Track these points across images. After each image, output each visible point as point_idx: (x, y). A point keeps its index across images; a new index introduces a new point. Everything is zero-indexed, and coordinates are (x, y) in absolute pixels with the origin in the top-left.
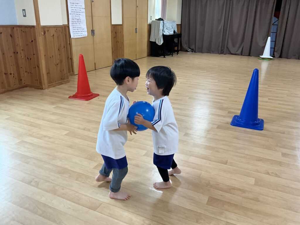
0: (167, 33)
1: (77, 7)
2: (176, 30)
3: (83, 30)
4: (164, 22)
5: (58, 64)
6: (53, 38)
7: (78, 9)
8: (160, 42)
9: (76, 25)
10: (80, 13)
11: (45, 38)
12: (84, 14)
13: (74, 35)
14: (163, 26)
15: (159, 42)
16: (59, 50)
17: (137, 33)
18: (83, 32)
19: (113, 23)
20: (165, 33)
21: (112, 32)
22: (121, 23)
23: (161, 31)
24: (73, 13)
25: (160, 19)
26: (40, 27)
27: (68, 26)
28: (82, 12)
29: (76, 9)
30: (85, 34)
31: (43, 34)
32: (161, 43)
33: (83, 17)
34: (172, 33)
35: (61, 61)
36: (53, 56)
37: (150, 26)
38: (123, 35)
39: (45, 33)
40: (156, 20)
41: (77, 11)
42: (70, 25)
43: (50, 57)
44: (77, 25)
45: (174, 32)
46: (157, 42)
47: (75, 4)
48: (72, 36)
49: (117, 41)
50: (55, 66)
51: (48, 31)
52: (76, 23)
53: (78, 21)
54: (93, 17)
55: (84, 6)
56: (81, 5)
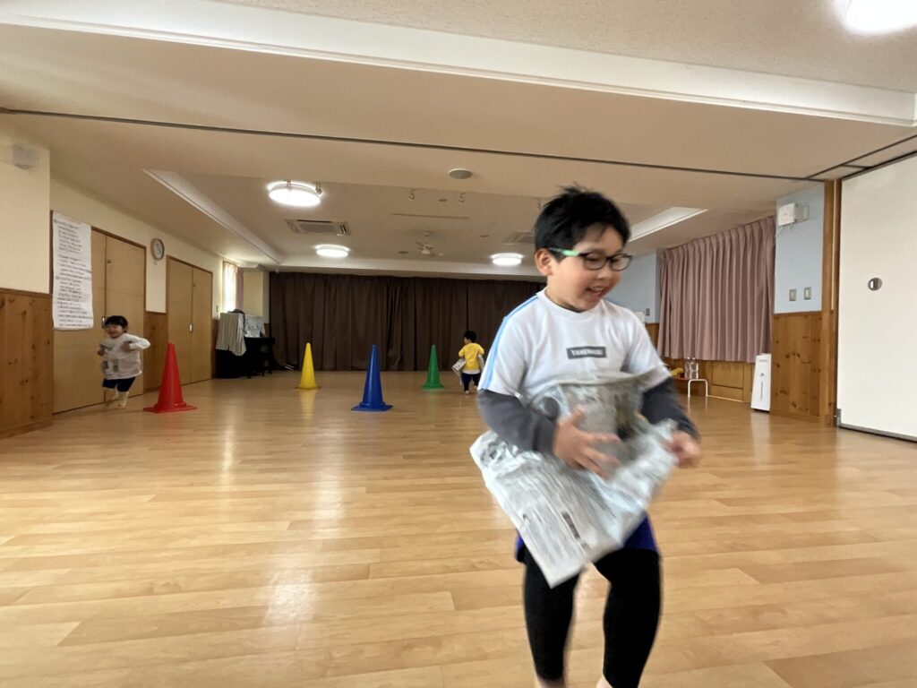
0: (249, 335)
1: (75, 266)
2: (264, 332)
3: (85, 315)
4: (244, 317)
5: (27, 381)
6: (24, 320)
7: (77, 271)
8: (240, 350)
9: (68, 302)
10: (80, 280)
12: (89, 283)
13: (62, 323)
14: (244, 323)
15: (237, 349)
16: (33, 347)
18: (84, 320)
19: (149, 309)
20: (247, 335)
21: (145, 326)
22: (164, 311)
23: (241, 331)
24: (64, 277)
25: (236, 311)
29: (72, 269)
30: (88, 323)
32: (243, 353)
33: (86, 288)
34: (258, 336)
35: (35, 378)
36: (16, 361)
37: (216, 324)
38: (167, 334)
39: (3, 304)
40: (229, 312)
41: (75, 274)
42: (55, 295)
43: (10, 363)
44: (70, 302)
45: (261, 334)
46: (234, 351)
47: (69, 260)
48: (56, 325)
50: (18, 386)
51: (13, 301)
52: (70, 298)
53: (74, 294)
54: (109, 293)
55: (89, 267)
56: (83, 263)
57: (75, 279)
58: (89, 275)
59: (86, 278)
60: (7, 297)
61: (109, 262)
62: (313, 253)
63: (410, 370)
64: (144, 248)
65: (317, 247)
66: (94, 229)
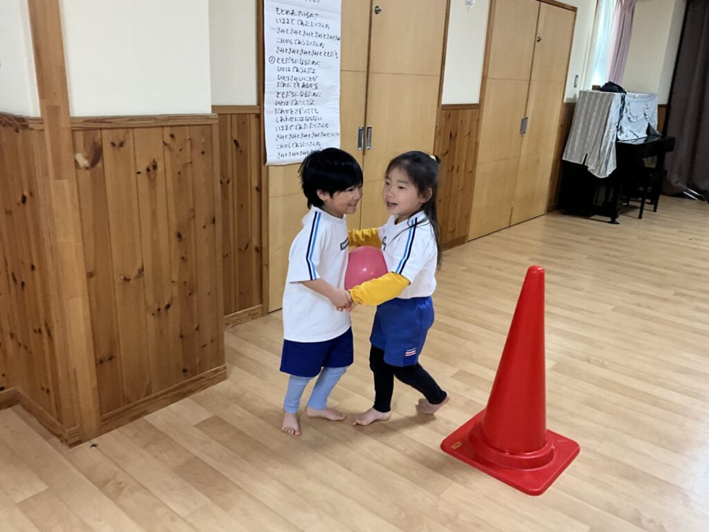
0: (626, 136)
1: (308, 30)
2: (654, 124)
3: (325, 131)
4: (623, 99)
5: (168, 307)
6: (152, 182)
7: (311, 39)
8: (605, 166)
9: (294, 107)
10: (315, 58)
11: (98, 184)
12: (336, 63)
13: (283, 151)
14: (621, 111)
15: (598, 166)
16: (179, 236)
17: (526, 135)
20: (623, 135)
21: (438, 133)
22: (475, 100)
23: (614, 129)
24: (285, 55)
25: (610, 87)
26: (64, 124)
27: (258, 115)
28: (328, 54)
29: (301, 38)
31: (84, 162)
32: (609, 173)
33: (329, 76)
34: (642, 137)
35: (189, 290)
36: (141, 271)
37: (570, 109)
38: (477, 145)
39: (96, 156)
40: (595, 88)
41: (306, 48)
42: (268, 106)
43: (126, 280)
44: (298, 107)
45: (649, 130)
46: (591, 168)
47: (297, 18)
48: (272, 157)
49: (453, 168)
50: (150, 319)
51: (121, 145)
52: (298, 98)
53: (305, 90)
54: (370, 75)
55: (336, 28)
56: (324, 21)
58: (336, 46)
61: (378, 12)
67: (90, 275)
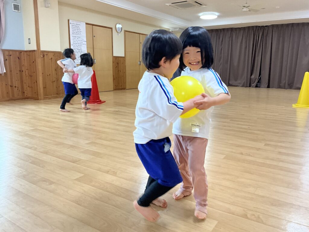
1: (79, 40)
5: (54, 81)
6: (52, 61)
10: (81, 45)
11: (44, 60)
12: (86, 46)
16: (56, 70)
19: (114, 55)
21: (113, 62)
22: (123, 56)
24: (75, 44)
26: (40, 51)
31: (42, 57)
33: (84, 48)
36: (50, 75)
38: (125, 66)
39: (44, 56)
41: (79, 43)
43: (48, 75)
44: (78, 54)
47: (77, 38)
49: (119, 71)
50: (51, 83)
51: (47, 55)
52: (78, 52)
54: (94, 49)
55: (85, 40)
56: (82, 38)
57: (79, 45)
58: (86, 43)
59: (83, 44)
60: (45, 53)
61: (94, 37)
62: (198, 18)
63: (265, 87)
64: (111, 28)
65: (200, 14)
66: (87, 24)
67: (43, 73)
